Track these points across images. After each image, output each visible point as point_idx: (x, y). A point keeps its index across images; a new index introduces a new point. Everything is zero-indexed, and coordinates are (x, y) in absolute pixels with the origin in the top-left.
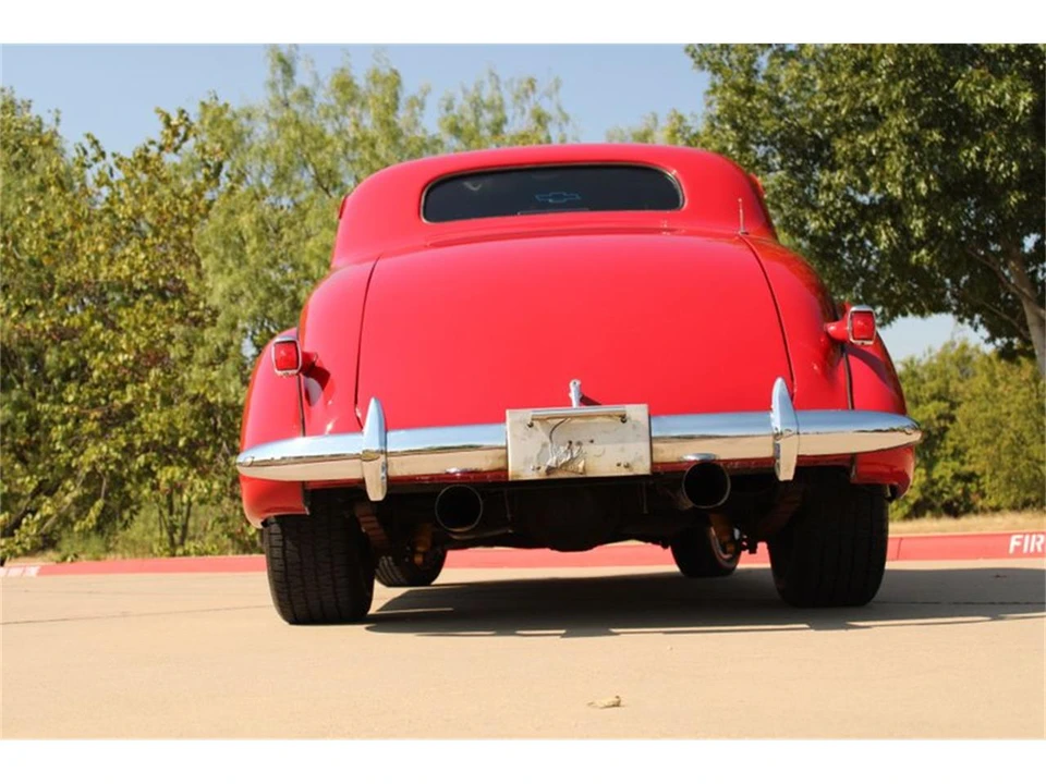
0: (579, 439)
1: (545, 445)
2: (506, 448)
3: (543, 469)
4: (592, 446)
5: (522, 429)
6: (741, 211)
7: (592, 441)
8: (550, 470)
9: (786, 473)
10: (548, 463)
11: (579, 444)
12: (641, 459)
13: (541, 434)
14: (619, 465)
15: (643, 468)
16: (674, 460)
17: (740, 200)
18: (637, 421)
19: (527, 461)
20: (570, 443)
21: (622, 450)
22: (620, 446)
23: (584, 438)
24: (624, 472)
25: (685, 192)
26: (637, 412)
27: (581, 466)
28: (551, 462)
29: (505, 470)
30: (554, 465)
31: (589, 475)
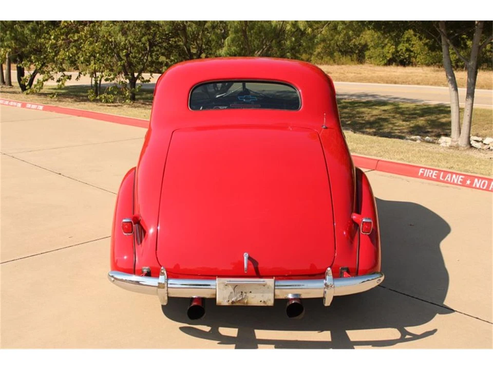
0: (245, 291)
1: (231, 293)
2: (216, 289)
3: (230, 302)
4: (250, 294)
5: (222, 286)
6: (325, 119)
7: (251, 292)
8: (233, 302)
9: (328, 303)
10: (233, 300)
11: (246, 293)
12: (270, 300)
13: (230, 289)
14: (261, 301)
15: (271, 303)
16: (284, 298)
17: (325, 114)
18: (269, 286)
19: (224, 299)
20: (242, 292)
21: (263, 296)
22: (261, 294)
23: (248, 290)
24: (262, 304)
25: (302, 100)
26: (270, 282)
27: (246, 301)
28: (233, 299)
29: (215, 299)
30: (235, 301)
31: (249, 305)
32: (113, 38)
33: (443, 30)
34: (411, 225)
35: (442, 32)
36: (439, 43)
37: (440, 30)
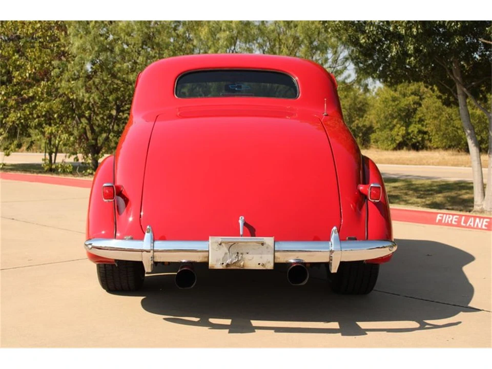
0: (242, 252)
1: (226, 254)
2: (208, 251)
3: (225, 264)
4: (247, 255)
5: (216, 246)
6: (325, 105)
7: (248, 253)
8: (228, 265)
9: (334, 269)
10: (227, 262)
11: (242, 254)
12: (269, 262)
13: (225, 249)
14: (259, 264)
15: (270, 266)
16: (285, 262)
17: (325, 99)
18: (269, 245)
19: (217, 261)
20: (238, 253)
21: (261, 258)
22: (260, 255)
23: (244, 251)
24: (261, 268)
25: (300, 91)
26: (269, 241)
27: (242, 264)
28: (229, 261)
29: (207, 263)
30: (230, 263)
31: (246, 268)
32: (75, 95)
33: (458, 78)
34: (428, 255)
35: (457, 80)
36: (455, 94)
37: (455, 78)
